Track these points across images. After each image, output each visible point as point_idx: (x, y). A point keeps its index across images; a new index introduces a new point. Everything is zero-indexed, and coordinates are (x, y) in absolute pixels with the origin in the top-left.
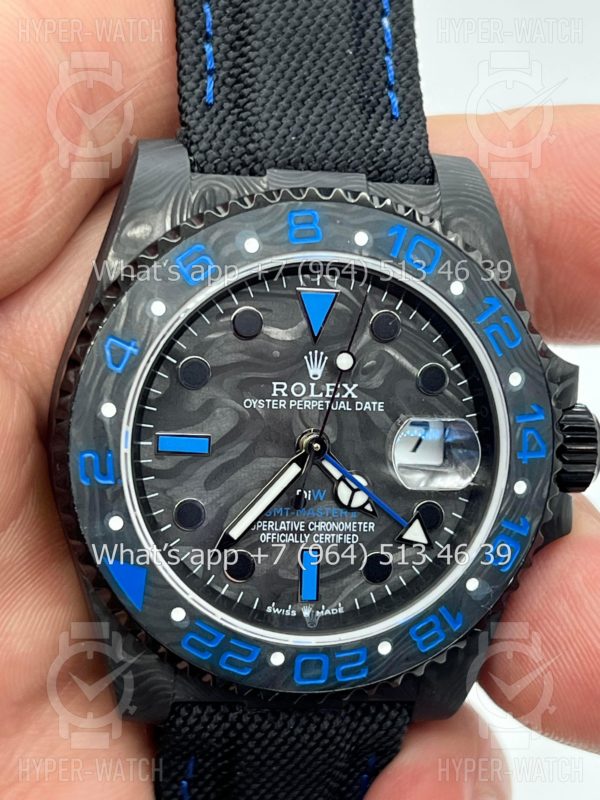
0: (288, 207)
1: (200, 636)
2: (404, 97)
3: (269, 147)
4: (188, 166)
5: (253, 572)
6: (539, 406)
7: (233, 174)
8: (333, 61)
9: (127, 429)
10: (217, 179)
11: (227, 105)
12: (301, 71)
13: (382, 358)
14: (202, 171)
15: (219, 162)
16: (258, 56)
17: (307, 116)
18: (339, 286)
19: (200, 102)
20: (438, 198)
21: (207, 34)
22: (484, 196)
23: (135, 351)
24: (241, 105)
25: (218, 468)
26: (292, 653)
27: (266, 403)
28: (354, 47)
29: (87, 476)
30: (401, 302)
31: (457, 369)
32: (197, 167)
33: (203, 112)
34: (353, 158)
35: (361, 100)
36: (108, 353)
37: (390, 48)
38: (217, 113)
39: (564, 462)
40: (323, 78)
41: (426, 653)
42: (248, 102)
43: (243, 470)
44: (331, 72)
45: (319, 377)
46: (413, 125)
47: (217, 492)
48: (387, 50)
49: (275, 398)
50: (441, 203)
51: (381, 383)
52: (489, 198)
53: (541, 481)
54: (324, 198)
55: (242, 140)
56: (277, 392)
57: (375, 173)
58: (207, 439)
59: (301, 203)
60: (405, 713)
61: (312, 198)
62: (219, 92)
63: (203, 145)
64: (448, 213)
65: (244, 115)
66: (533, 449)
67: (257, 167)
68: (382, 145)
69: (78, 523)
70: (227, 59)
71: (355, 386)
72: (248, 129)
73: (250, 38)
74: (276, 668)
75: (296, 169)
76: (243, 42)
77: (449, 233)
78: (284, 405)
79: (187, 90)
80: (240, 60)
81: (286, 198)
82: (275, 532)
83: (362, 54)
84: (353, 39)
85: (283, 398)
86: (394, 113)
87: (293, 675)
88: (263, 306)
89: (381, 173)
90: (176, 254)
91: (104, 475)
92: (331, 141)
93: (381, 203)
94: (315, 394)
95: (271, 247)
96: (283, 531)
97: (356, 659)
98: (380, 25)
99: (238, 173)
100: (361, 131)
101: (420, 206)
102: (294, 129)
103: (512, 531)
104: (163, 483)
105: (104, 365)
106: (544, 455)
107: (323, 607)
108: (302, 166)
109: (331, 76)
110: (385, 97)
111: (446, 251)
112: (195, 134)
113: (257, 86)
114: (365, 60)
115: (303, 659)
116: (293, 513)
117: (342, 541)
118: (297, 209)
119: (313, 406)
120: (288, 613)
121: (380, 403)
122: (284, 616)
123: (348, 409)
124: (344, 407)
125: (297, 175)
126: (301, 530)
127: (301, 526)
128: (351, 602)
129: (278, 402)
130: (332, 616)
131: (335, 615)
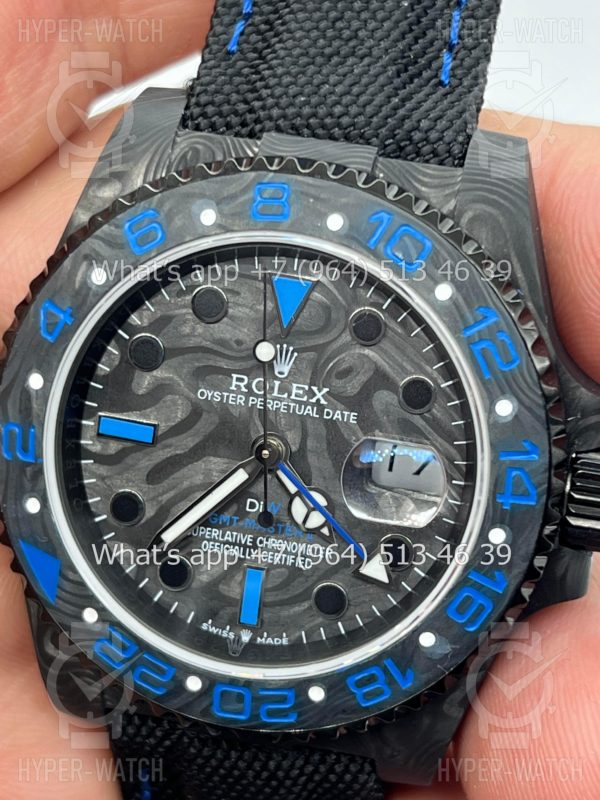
0: (254, 179)
2: (462, 61)
6: (532, 444)
7: (230, 135)
8: (382, 13)
10: (205, 138)
11: (250, 55)
17: (328, 75)
19: (222, 49)
20: (456, 184)
23: (69, 319)
24: (264, 56)
25: (164, 461)
26: (210, 680)
27: (222, 396)
29: (10, 450)
30: (389, 301)
31: (448, 386)
32: (190, 122)
34: (367, 128)
35: (403, 61)
36: (42, 317)
38: (234, 64)
40: (364, 31)
41: (367, 708)
42: (271, 53)
43: (190, 466)
45: (286, 374)
47: (160, 488)
49: (233, 392)
50: (459, 190)
51: (357, 391)
54: (302, 171)
55: (248, 96)
57: (394, 147)
58: (152, 428)
59: (271, 174)
62: (246, 39)
65: (261, 67)
66: (519, 493)
67: (257, 128)
68: (411, 116)
70: (267, 3)
71: (326, 390)
72: (259, 84)
74: (193, 694)
75: (298, 134)
78: (242, 402)
79: (214, 35)
80: (280, 5)
81: (258, 166)
82: (218, 541)
83: (425, 7)
85: (242, 393)
87: (211, 704)
88: (230, 287)
91: (25, 451)
92: (347, 106)
94: (279, 393)
96: (227, 542)
97: (283, 700)
100: (389, 97)
103: (482, 585)
104: (103, 470)
106: (534, 502)
107: (265, 634)
108: (306, 132)
110: (439, 60)
111: (439, 248)
114: (426, 14)
115: (223, 689)
116: (241, 524)
117: (293, 564)
118: (266, 180)
119: (275, 406)
120: (225, 635)
121: (353, 414)
122: (221, 637)
123: (315, 415)
124: (310, 412)
125: (298, 142)
126: (248, 544)
127: (249, 540)
128: (297, 634)
129: (236, 397)
130: (274, 646)
131: (278, 646)
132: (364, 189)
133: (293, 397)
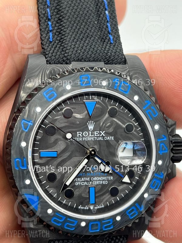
0: (80, 74)
1: (57, 218)
2: (114, 36)
3: (72, 55)
4: (46, 62)
5: (73, 195)
6: (165, 136)
7: (60, 64)
8: (91, 26)
9: (30, 150)
10: (55, 66)
11: (57, 42)
12: (80, 29)
13: (112, 122)
14: (50, 63)
15: (56, 60)
16: (66, 25)
17: (84, 44)
18: (97, 99)
19: (48, 41)
20: (127, 69)
21: (49, 18)
22: (142, 67)
23: (32, 124)
24: (62, 41)
25: (61, 161)
26: (88, 222)
27: (75, 139)
28: (97, 21)
29: (17, 167)
30: (118, 103)
31: (137, 125)
32: (48, 62)
33: (49, 44)
34: (99, 57)
35: (100, 38)
36: (22, 125)
37: (109, 20)
38: (54, 44)
39: (173, 153)
40: (88, 31)
41: (132, 219)
42: (64, 40)
43: (69, 161)
44: (90, 29)
45: (92, 130)
46: (118, 45)
48: (108, 21)
50: (129, 71)
51: (112, 130)
52: (144, 68)
53: (166, 160)
54: (91, 70)
55: (63, 53)
56: (79, 135)
57: (107, 61)
58: (56, 152)
59: (84, 72)
60: (125, 239)
61: (87, 71)
62: (54, 37)
63: (50, 55)
64: (131, 74)
65: (63, 44)
66: (163, 150)
67: (68, 62)
68: (108, 52)
69: (15, 183)
70: (56, 26)
71: (104, 132)
72: (64, 49)
73: (63, 19)
74: (83, 227)
75: (81, 61)
76: (61, 21)
77: (133, 80)
78: (81, 139)
79: (43, 37)
80: (60, 27)
81: (79, 71)
82: (80, 181)
83: (100, 23)
84: (97, 18)
85: (81, 137)
86: (111, 42)
87: (88, 229)
88: (73, 107)
89: (108, 61)
90: (44, 91)
91: (23, 166)
92: (92, 52)
93: (110, 71)
94: (91, 135)
95: (75, 87)
96: (83, 181)
97: (109, 222)
98: (105, 13)
99: (62, 64)
100: (101, 48)
101: (122, 72)
102: (80, 48)
103: (158, 177)
105: (21, 129)
106: (167, 151)
107: (97, 206)
108: (83, 60)
109: (90, 31)
110: (108, 37)
111: (132, 86)
112: (47, 51)
113: (66, 35)
114: (101, 25)
115: (92, 224)
116: (86, 175)
117: (102, 183)
118: (83, 74)
119: (91, 139)
120: (86, 208)
121: (112, 137)
122: (84, 209)
123: (102, 140)
124: (101, 139)
125: (82, 63)
126: (89, 180)
127: (89, 179)
128: (106, 203)
129: (79, 139)
130: (100, 208)
131: (101, 208)
132: (109, 73)
133: (95, 135)
